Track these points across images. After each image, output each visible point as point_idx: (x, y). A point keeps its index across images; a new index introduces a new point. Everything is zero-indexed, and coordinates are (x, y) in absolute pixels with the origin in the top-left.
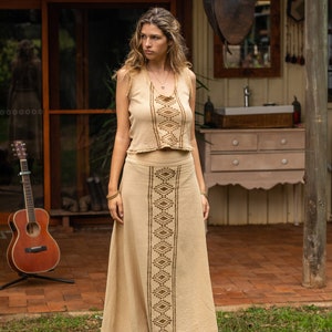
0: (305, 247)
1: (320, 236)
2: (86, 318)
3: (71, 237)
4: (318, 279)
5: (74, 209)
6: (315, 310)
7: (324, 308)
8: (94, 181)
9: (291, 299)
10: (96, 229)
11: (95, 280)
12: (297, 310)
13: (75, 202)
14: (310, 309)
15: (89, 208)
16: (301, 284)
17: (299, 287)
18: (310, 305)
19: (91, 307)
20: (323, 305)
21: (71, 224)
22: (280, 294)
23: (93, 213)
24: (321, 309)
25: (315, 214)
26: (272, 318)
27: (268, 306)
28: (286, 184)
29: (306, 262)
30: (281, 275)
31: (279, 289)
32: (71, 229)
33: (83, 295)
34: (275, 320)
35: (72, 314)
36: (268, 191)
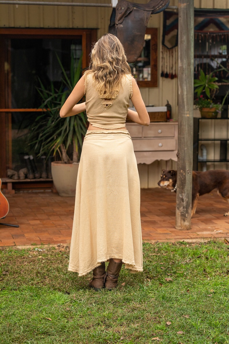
0: (177, 202)
1: (188, 194)
2: (29, 250)
3: (14, 197)
4: (187, 223)
5: (16, 177)
6: (185, 244)
7: (191, 243)
8: (29, 158)
9: (168, 237)
10: (30, 191)
11: (33, 225)
12: (173, 244)
13: (16, 173)
14: (181, 243)
15: (26, 177)
16: (175, 228)
17: (174, 229)
18: (182, 241)
19: (32, 243)
20: (190, 241)
21: (14, 188)
22: (160, 234)
23: (29, 180)
24: (190, 244)
25: (185, 179)
26: (156, 249)
27: (153, 242)
28: (161, 160)
29: (178, 213)
30: (160, 221)
31: (159, 231)
32: (14, 191)
33: (26, 235)
34: (159, 251)
35: (20, 247)
36: (148, 165)
